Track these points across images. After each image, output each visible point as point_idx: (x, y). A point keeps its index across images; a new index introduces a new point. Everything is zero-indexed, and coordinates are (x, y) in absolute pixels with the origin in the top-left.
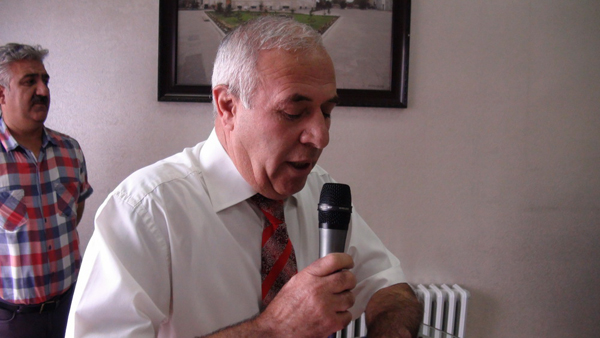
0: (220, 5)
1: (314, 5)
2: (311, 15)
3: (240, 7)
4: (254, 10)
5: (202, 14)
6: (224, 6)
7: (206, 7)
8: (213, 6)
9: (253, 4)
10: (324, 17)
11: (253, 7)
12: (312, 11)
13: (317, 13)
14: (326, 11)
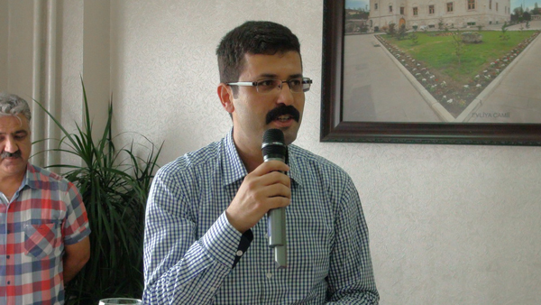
0: (392, 26)
1: (507, 18)
2: (504, 31)
3: (415, 27)
4: (432, 29)
5: (371, 38)
6: (397, 28)
7: (377, 29)
8: (385, 29)
9: (431, 23)
10: (521, 32)
11: (431, 26)
12: (505, 26)
13: (510, 29)
14: (524, 25)
